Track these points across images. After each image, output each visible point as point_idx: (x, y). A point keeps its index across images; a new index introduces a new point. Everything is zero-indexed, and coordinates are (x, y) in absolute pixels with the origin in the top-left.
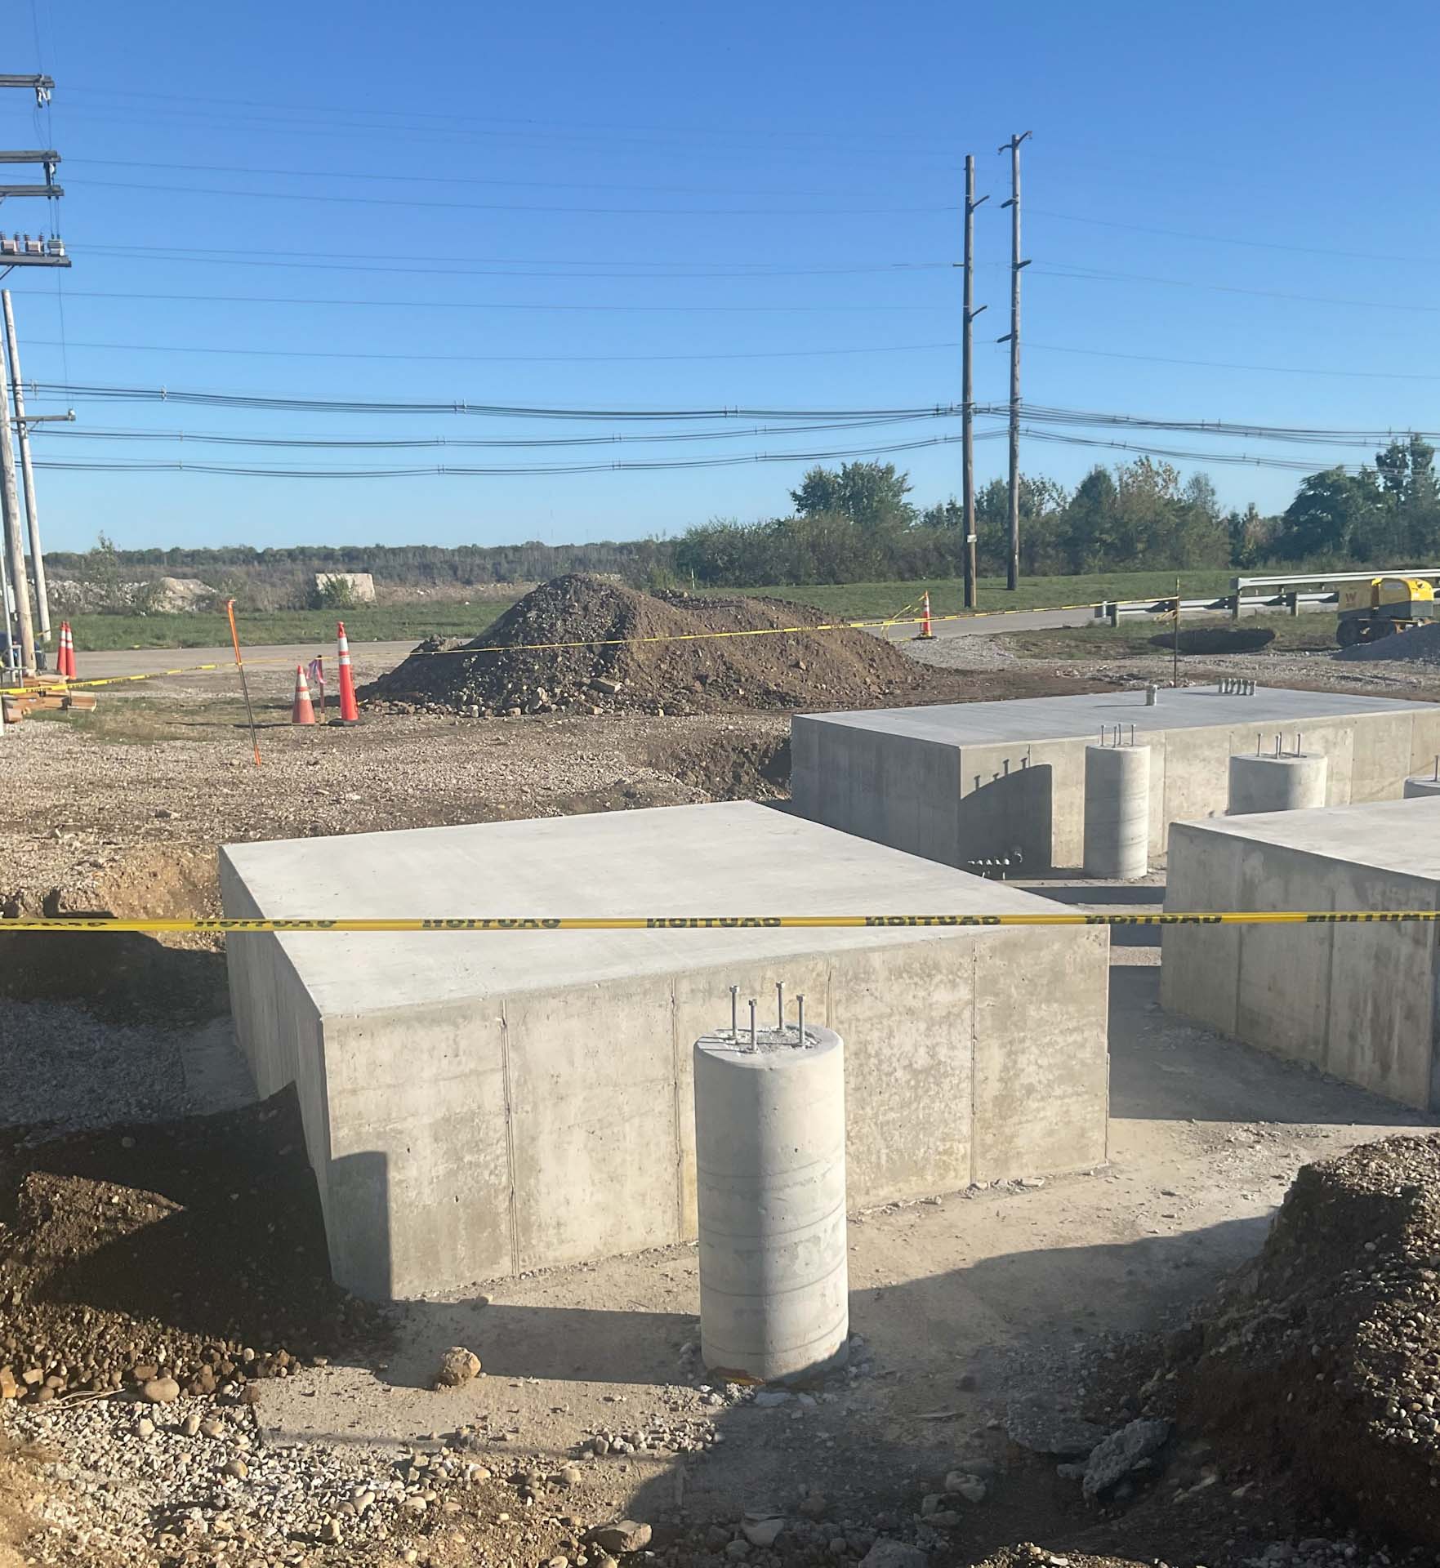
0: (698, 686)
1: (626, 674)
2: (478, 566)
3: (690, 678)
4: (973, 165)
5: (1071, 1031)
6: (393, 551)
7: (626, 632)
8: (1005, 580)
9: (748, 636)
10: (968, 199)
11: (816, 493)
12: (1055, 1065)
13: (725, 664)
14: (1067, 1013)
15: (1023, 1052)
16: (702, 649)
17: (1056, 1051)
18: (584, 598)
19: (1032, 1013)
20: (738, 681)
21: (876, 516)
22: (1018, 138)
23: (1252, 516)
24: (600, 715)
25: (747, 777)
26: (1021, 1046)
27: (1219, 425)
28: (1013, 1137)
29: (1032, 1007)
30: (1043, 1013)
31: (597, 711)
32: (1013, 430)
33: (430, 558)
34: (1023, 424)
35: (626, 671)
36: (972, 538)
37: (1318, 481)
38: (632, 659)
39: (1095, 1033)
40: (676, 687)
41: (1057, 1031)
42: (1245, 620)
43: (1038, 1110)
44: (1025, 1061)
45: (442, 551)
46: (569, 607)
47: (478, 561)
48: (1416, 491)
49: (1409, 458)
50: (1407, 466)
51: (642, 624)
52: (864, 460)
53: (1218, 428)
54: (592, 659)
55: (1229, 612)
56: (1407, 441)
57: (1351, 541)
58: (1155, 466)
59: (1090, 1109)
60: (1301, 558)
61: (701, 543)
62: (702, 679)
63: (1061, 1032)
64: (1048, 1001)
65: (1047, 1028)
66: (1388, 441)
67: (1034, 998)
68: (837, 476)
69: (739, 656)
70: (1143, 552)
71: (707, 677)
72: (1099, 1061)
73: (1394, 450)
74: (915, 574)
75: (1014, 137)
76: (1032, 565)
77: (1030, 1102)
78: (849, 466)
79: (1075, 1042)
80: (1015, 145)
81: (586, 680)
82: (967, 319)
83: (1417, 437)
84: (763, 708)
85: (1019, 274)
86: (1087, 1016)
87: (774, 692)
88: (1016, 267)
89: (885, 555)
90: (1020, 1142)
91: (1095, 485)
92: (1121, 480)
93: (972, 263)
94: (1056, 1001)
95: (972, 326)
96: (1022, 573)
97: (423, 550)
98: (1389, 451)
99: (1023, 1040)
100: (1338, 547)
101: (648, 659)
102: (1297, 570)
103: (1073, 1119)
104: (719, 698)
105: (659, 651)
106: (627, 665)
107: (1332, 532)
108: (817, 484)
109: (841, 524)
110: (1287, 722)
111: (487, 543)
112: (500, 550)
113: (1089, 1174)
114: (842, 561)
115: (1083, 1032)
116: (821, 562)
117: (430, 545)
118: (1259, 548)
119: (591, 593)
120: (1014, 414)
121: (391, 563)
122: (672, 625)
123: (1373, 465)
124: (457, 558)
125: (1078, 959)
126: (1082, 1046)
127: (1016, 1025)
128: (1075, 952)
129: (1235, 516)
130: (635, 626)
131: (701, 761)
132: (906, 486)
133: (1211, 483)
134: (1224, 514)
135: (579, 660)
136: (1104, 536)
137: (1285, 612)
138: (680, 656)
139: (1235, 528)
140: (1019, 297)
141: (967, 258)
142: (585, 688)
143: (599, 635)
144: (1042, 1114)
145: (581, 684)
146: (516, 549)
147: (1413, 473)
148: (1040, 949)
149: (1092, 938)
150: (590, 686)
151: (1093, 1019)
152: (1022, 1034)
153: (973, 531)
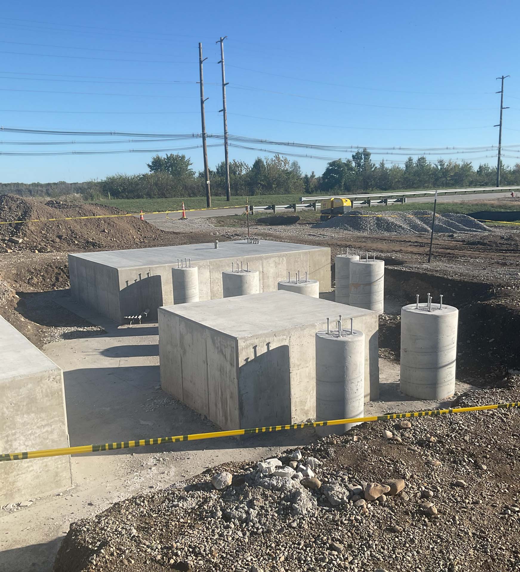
0: (58, 240)
1: (25, 235)
2: (40, 190)
3: (55, 237)
4: (201, 46)
5: (44, 426)
6: (5, 185)
7: (26, 218)
8: (226, 197)
9: (83, 219)
10: (200, 58)
11: (157, 164)
12: (36, 444)
13: (71, 230)
14: (40, 418)
15: (15, 440)
16: (61, 225)
17: (36, 437)
18: (10, 204)
19: (18, 420)
20: (76, 238)
21: (179, 173)
22: (222, 38)
23: (313, 176)
24: (11, 253)
25: (62, 279)
26: (13, 438)
27: (294, 144)
28: (14, 482)
29: (19, 417)
30: (25, 419)
31: (9, 251)
32: (226, 143)
33: (20, 187)
34: (229, 142)
35: (25, 234)
36: (208, 182)
37: (332, 164)
38: (29, 229)
39: (59, 425)
40: (48, 240)
41: (35, 427)
42: (298, 212)
43: (28, 467)
44: (18, 444)
45: (25, 185)
46: (3, 208)
47: (40, 188)
48: (365, 167)
49: (363, 156)
50: (362, 159)
51: (34, 214)
52: (175, 153)
53: (293, 145)
54: (11, 230)
55: (293, 210)
56: (362, 150)
57: (344, 184)
58: (281, 159)
59: (60, 462)
60: (328, 191)
61: (112, 183)
62: (60, 237)
63: (38, 427)
64: (28, 413)
65: (28, 427)
66: (356, 150)
67: (19, 413)
68: (165, 159)
69: (78, 227)
70: (275, 188)
71: (62, 236)
72: (62, 439)
73: (358, 153)
74: (195, 195)
75: (221, 38)
76: (237, 192)
77: (23, 464)
78: (169, 155)
79: (47, 431)
80: (221, 41)
81: (7, 238)
82: (202, 102)
83: (365, 149)
84: (85, 249)
85: (225, 88)
86: (53, 418)
87: (91, 242)
88: (224, 85)
89: (183, 188)
90: (19, 484)
91: (258, 164)
92: (267, 162)
93: (203, 82)
94: (33, 412)
95: (204, 105)
96: (232, 195)
97: (17, 184)
98: (356, 154)
99: (14, 434)
100: (340, 186)
101: (36, 229)
102: (327, 194)
103: (50, 469)
104: (66, 245)
105: (42, 226)
106: (26, 231)
107: (338, 182)
108: (157, 161)
109: (166, 176)
110: (260, 255)
111: (43, 182)
112: (49, 184)
113: (59, 495)
114: (167, 190)
115: (51, 426)
116: (159, 190)
117: (20, 183)
118: (315, 187)
119: (13, 202)
120: (226, 138)
121: (5, 189)
122: (48, 215)
123: (351, 158)
124: (31, 187)
125: (44, 391)
126: (52, 432)
127: (8, 427)
128: (41, 387)
129: (306, 176)
130: (31, 216)
131: (41, 273)
132: (190, 163)
133: (299, 164)
134: (303, 175)
135: (5, 230)
136: (262, 182)
137: (312, 210)
138: (51, 228)
139: (307, 180)
140: (225, 96)
141: (201, 80)
142: (6, 242)
143: (15, 219)
144: (31, 469)
145: (5, 240)
146: (55, 184)
147: (364, 161)
148: (20, 388)
149: (51, 380)
150: (9, 241)
151: (57, 419)
152: (14, 431)
153: (209, 179)
